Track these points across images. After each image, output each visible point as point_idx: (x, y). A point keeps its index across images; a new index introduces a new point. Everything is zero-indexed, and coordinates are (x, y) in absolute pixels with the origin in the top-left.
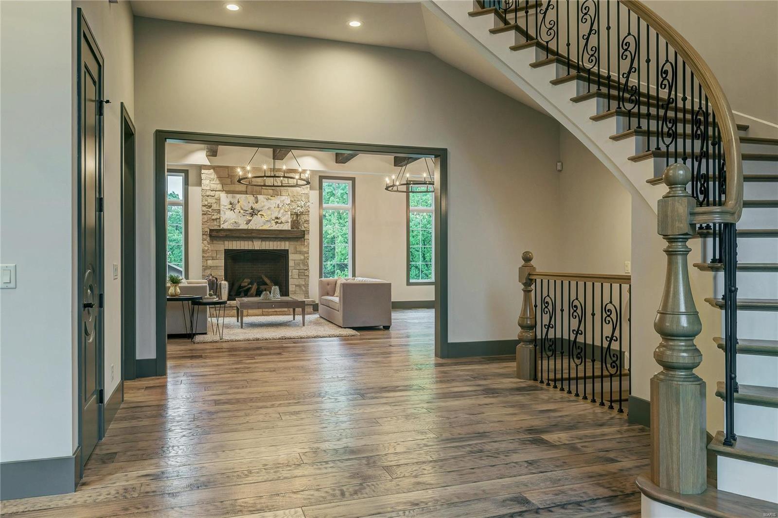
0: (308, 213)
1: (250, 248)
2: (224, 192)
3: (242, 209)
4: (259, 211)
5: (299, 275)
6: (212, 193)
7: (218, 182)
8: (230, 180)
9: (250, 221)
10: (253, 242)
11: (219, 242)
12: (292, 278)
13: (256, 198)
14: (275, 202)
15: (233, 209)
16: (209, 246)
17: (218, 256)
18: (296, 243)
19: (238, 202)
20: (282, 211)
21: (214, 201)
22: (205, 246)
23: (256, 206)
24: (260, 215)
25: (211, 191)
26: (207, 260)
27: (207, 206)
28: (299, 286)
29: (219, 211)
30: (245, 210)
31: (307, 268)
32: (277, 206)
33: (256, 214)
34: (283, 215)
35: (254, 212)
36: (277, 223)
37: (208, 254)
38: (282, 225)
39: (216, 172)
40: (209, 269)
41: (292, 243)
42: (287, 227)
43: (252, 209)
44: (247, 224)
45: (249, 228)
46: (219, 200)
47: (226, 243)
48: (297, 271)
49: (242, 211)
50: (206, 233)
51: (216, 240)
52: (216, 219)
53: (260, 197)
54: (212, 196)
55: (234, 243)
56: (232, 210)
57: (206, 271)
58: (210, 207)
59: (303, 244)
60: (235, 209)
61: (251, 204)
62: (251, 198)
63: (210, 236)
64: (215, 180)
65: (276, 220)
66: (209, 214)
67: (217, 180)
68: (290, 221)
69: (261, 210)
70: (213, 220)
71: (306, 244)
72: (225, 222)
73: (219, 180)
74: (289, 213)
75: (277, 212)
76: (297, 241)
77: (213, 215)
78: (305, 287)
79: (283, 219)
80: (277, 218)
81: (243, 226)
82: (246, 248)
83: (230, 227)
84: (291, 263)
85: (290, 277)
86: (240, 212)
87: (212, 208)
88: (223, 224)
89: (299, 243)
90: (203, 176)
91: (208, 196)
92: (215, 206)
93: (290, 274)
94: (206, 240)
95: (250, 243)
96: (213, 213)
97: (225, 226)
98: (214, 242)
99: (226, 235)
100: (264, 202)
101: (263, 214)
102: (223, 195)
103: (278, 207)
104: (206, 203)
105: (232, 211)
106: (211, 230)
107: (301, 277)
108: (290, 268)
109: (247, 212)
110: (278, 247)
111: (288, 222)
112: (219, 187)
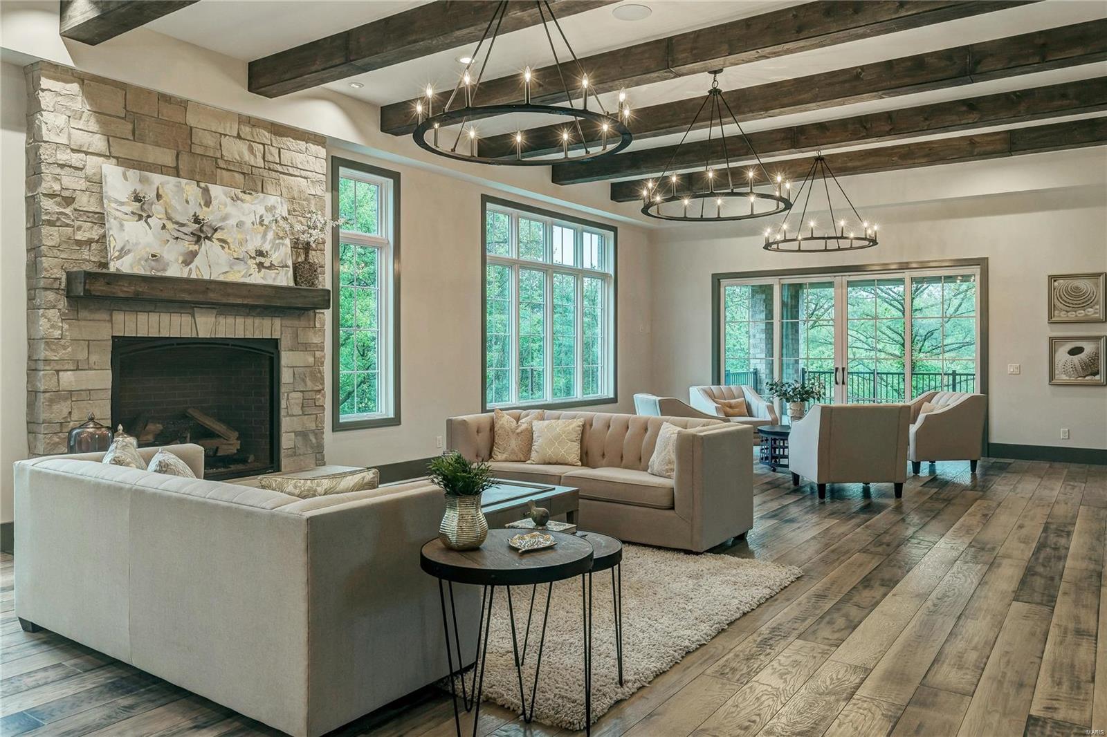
0: (322, 246)
1: (187, 333)
2: (114, 161)
3: (169, 219)
4: (216, 230)
5: (303, 407)
6: (76, 159)
7: (94, 126)
8: (130, 127)
9: (194, 255)
10: (193, 316)
11: (97, 316)
12: (288, 415)
13: (206, 191)
14: (253, 208)
15: (144, 215)
16: (66, 326)
17: (93, 358)
18: (296, 323)
19: (159, 197)
20: (270, 235)
21: (83, 184)
22: (53, 326)
23: (208, 215)
24: (219, 240)
25: (72, 150)
26: (58, 371)
27: (58, 199)
28: (303, 434)
29: (100, 219)
30: (177, 223)
31: (321, 387)
32: (258, 221)
33: (207, 238)
34: (276, 247)
35: (201, 231)
36: (261, 266)
37: (62, 353)
38: (273, 273)
39: (89, 95)
40: (65, 399)
41: (288, 322)
42: (284, 279)
43: (197, 220)
44: (187, 263)
45: (193, 276)
46: (97, 183)
47: (118, 317)
48: (300, 395)
49: (170, 225)
50: (56, 286)
51: (86, 307)
52: (89, 242)
53: (216, 190)
54: (76, 168)
55: (142, 317)
56: (140, 217)
57: (55, 407)
58: (69, 201)
59: (312, 323)
60: (149, 216)
61: (193, 209)
62: (191, 189)
63: (69, 295)
64: (85, 115)
65: (259, 259)
66: (67, 225)
67: (93, 120)
68: (290, 263)
69: (222, 228)
70: (79, 243)
71: (317, 325)
72: (123, 252)
73: (98, 121)
74: (287, 242)
75: (259, 236)
76: (299, 316)
77: (79, 228)
78: (316, 435)
79: (275, 257)
80: (260, 253)
81: (175, 271)
82: (175, 334)
83: (139, 270)
84: (286, 376)
85: (283, 412)
86: (164, 227)
87: (75, 206)
88: (118, 258)
89: (303, 323)
90: (46, 100)
91: (62, 166)
92: (85, 202)
93: (283, 404)
94: (54, 307)
95: (186, 319)
96: (77, 223)
97: (124, 265)
98: (84, 314)
99: (137, 293)
100: (226, 205)
101: (224, 237)
102: (112, 172)
103: (261, 223)
104: (57, 187)
105: (142, 222)
106: (70, 276)
107: (308, 411)
108: (283, 389)
109: (184, 229)
110: (257, 332)
111: (287, 266)
112: (99, 143)
